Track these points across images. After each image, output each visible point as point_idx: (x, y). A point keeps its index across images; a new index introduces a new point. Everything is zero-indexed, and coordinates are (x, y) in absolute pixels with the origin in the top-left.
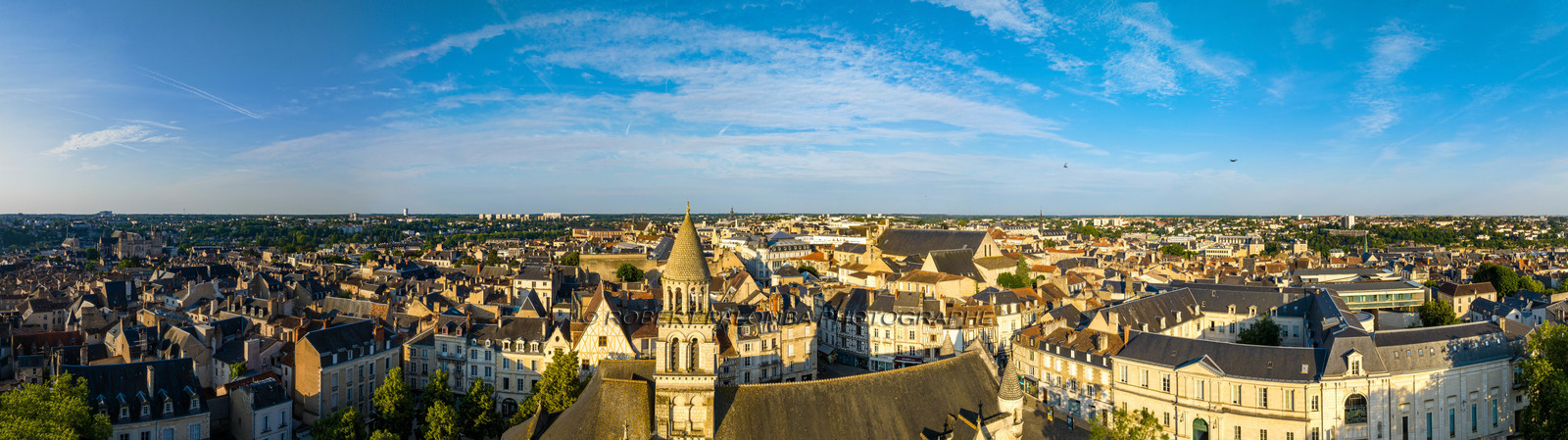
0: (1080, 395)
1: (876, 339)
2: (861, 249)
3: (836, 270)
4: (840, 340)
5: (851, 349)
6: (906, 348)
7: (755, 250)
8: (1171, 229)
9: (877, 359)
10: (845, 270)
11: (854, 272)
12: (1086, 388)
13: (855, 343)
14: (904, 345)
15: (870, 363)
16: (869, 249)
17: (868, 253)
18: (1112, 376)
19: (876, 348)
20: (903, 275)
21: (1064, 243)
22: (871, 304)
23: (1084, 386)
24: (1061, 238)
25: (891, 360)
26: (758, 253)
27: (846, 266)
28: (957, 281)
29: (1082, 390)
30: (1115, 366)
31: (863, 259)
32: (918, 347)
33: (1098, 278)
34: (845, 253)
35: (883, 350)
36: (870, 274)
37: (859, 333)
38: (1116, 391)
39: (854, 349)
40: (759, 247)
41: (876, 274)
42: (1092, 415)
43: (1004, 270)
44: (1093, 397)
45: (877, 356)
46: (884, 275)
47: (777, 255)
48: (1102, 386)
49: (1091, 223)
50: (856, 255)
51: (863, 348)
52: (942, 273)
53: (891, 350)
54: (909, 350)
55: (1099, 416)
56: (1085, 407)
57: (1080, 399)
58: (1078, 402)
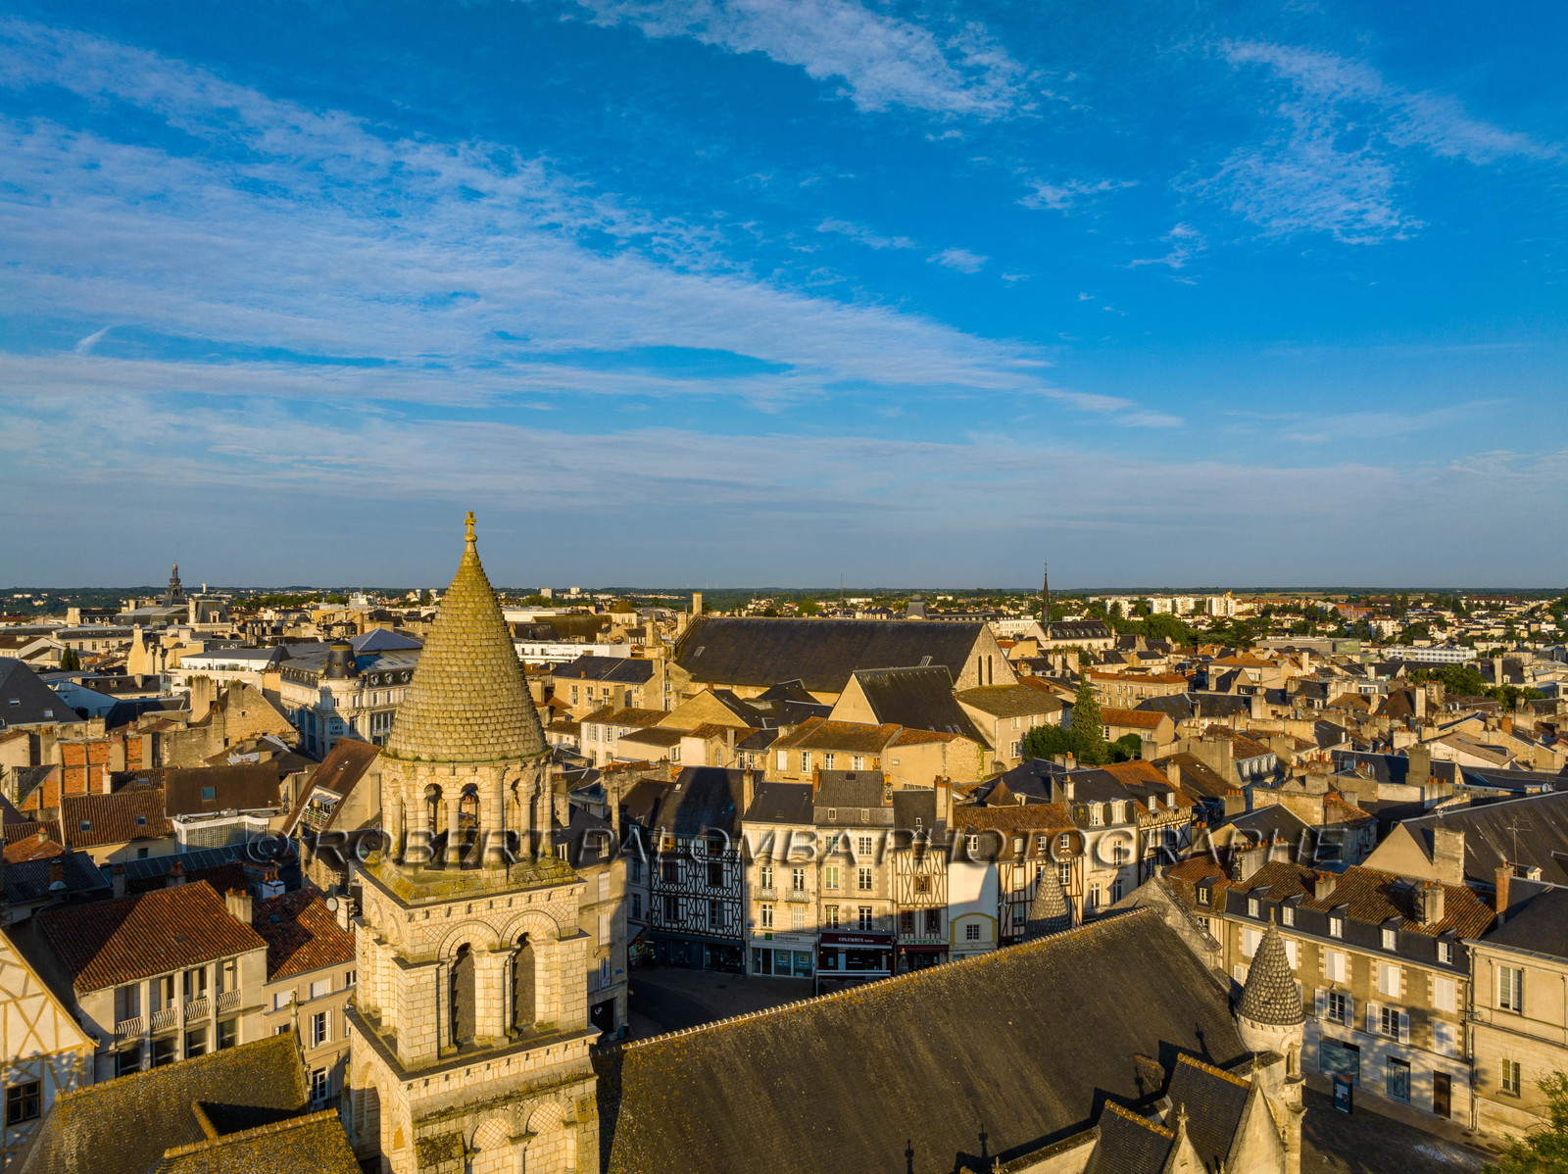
0: (1361, 1031)
1: (766, 893)
2: (637, 670)
3: (573, 728)
4: (660, 903)
5: (691, 924)
6: (849, 911)
7: (312, 684)
8: (1389, 627)
9: (768, 945)
10: (601, 727)
11: (629, 730)
12: (1379, 1015)
13: (704, 907)
14: (843, 904)
15: (749, 955)
16: (658, 670)
17: (657, 681)
18: (1468, 991)
19: (767, 918)
20: (783, 732)
21: (1112, 657)
22: (747, 803)
23: (1375, 1009)
24: (1098, 644)
25: (807, 944)
26: (326, 693)
27: (602, 716)
28: (936, 747)
29: (1367, 1021)
30: (1480, 968)
31: (643, 697)
32: (881, 908)
33: (1301, 745)
34: (591, 683)
35: (785, 920)
36: (686, 734)
37: (716, 878)
38: (1480, 1031)
39: (704, 925)
40: (329, 674)
41: (705, 732)
42: (1400, 1084)
43: (1037, 721)
44: (1405, 1041)
45: (768, 937)
46: (731, 734)
47: (381, 696)
48: (1435, 1013)
49: (1141, 608)
50: (628, 687)
51: (728, 918)
52: (891, 727)
53: (809, 918)
54: (856, 916)
55: (1424, 1089)
56: (1376, 1062)
57: (1359, 1042)
58: (1355, 1048)
